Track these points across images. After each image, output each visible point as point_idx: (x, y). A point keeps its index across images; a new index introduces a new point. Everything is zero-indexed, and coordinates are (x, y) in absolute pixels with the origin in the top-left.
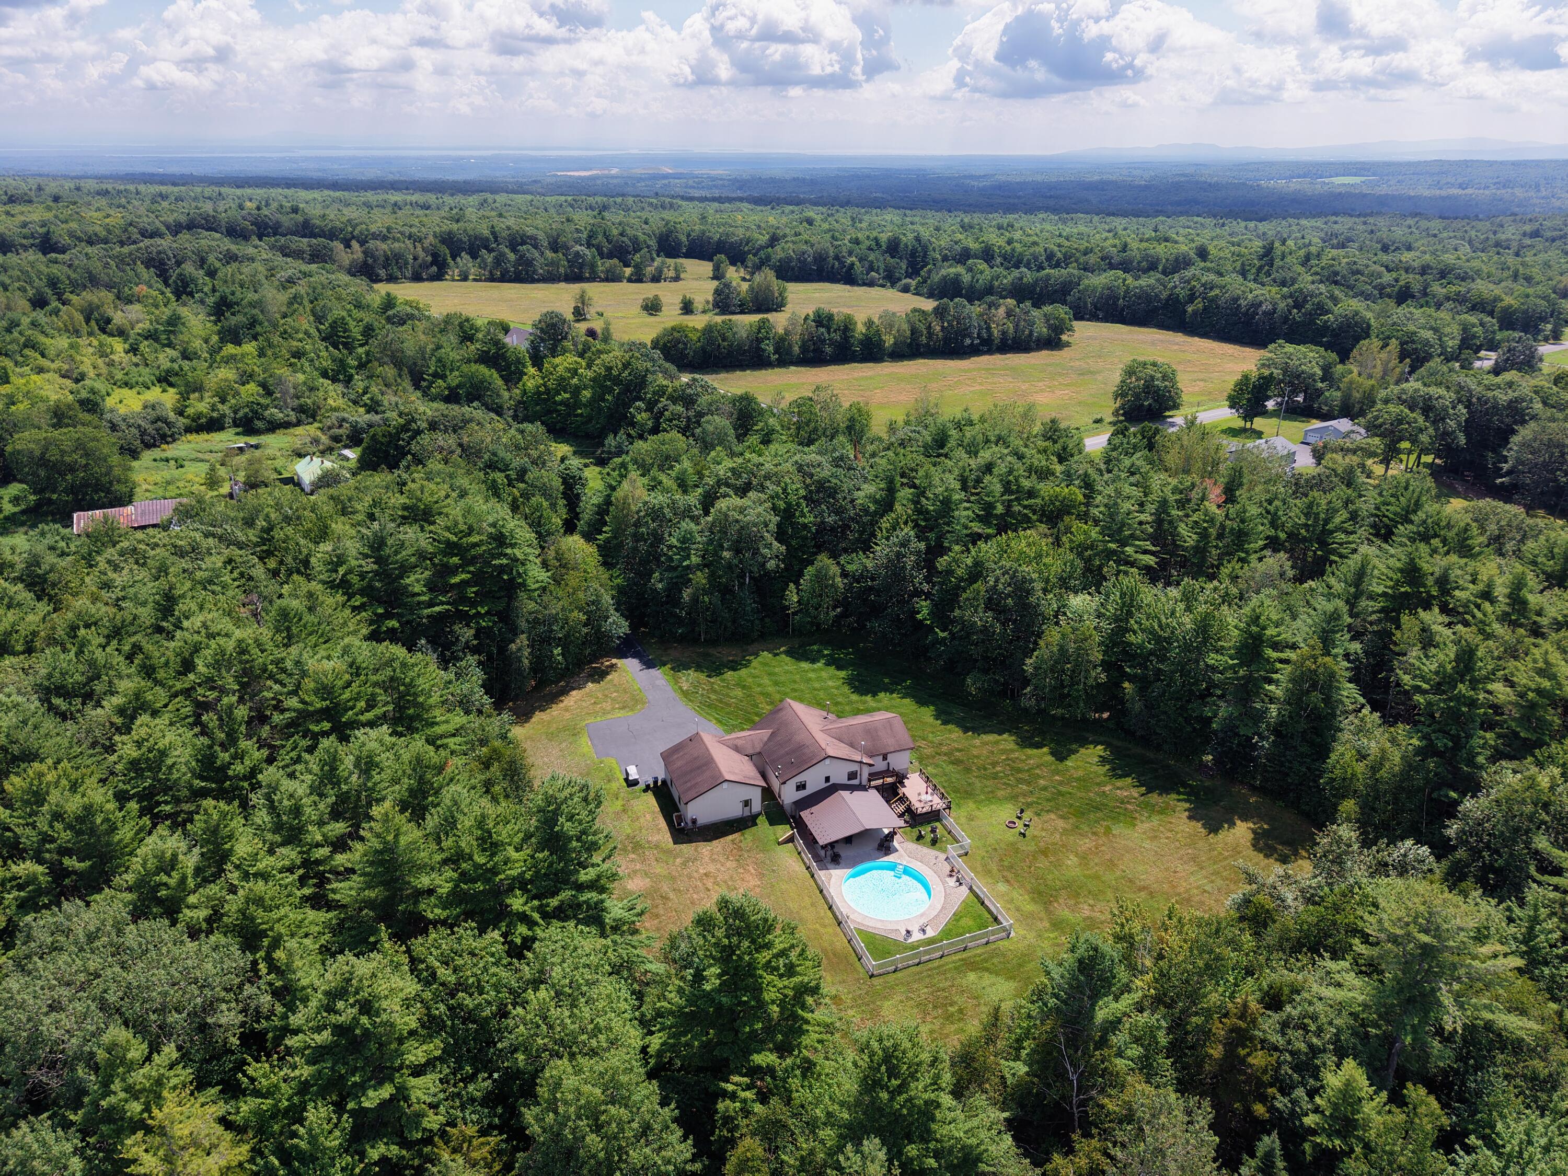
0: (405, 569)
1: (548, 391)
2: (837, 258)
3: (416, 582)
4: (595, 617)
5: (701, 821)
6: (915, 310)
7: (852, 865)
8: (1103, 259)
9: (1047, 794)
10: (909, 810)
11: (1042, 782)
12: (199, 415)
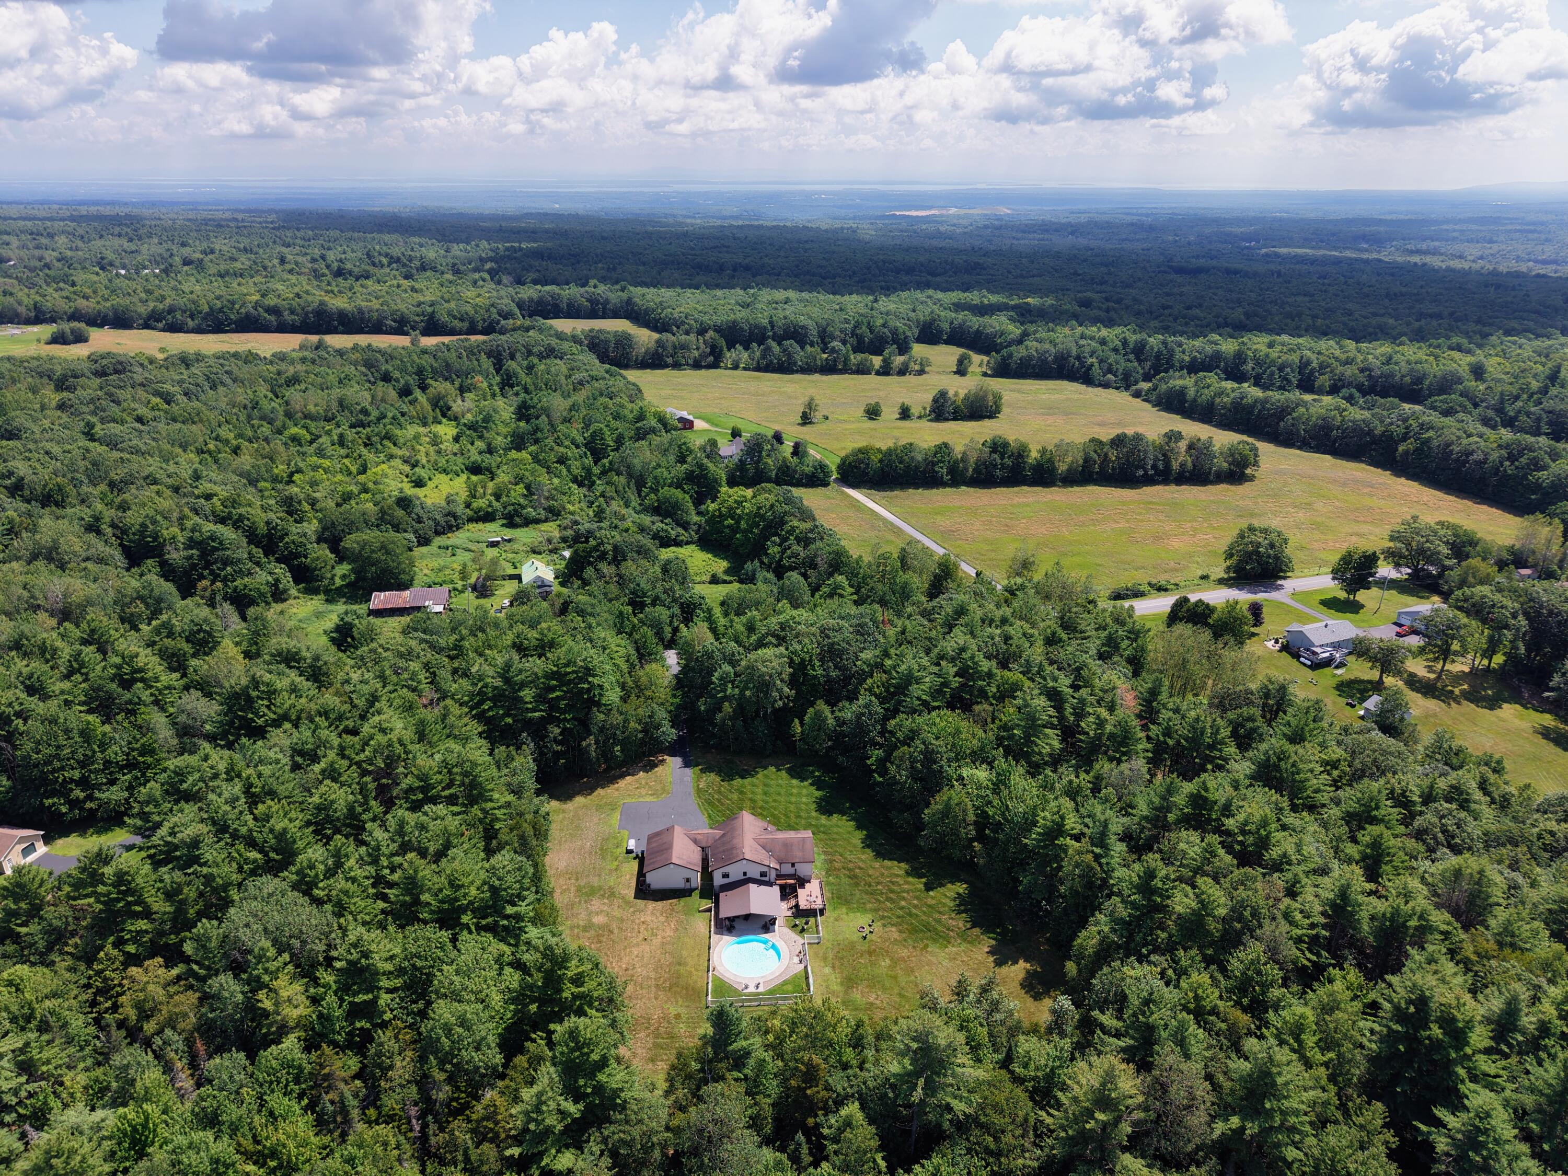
0: (523, 685)
1: (721, 515)
2: (1078, 358)
3: (527, 694)
4: (650, 727)
5: (653, 886)
6: (1093, 440)
7: (739, 936)
8: (1362, 371)
9: (901, 913)
10: (797, 906)
11: (903, 903)
12: (480, 509)
